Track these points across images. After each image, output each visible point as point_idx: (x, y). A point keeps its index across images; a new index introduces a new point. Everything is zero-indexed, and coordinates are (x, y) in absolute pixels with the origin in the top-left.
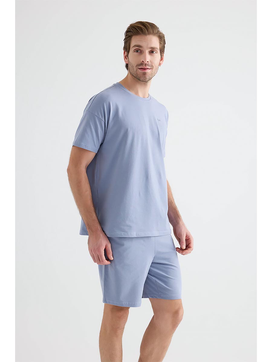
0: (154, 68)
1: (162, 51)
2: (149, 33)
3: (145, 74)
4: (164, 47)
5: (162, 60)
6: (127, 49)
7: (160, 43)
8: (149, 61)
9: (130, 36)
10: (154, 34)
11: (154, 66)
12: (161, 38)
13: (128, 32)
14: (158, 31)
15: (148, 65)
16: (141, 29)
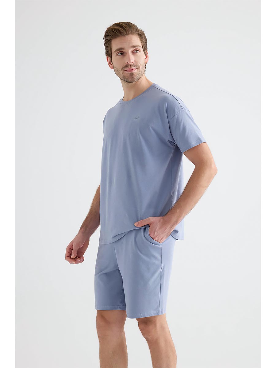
0: (140, 67)
1: (145, 48)
2: (128, 34)
3: (132, 74)
4: (146, 44)
5: (147, 58)
6: (109, 54)
7: (142, 41)
8: (134, 61)
9: (109, 41)
10: (133, 33)
11: (140, 65)
12: (141, 35)
13: (106, 36)
14: (137, 29)
15: (133, 66)
16: (119, 31)
